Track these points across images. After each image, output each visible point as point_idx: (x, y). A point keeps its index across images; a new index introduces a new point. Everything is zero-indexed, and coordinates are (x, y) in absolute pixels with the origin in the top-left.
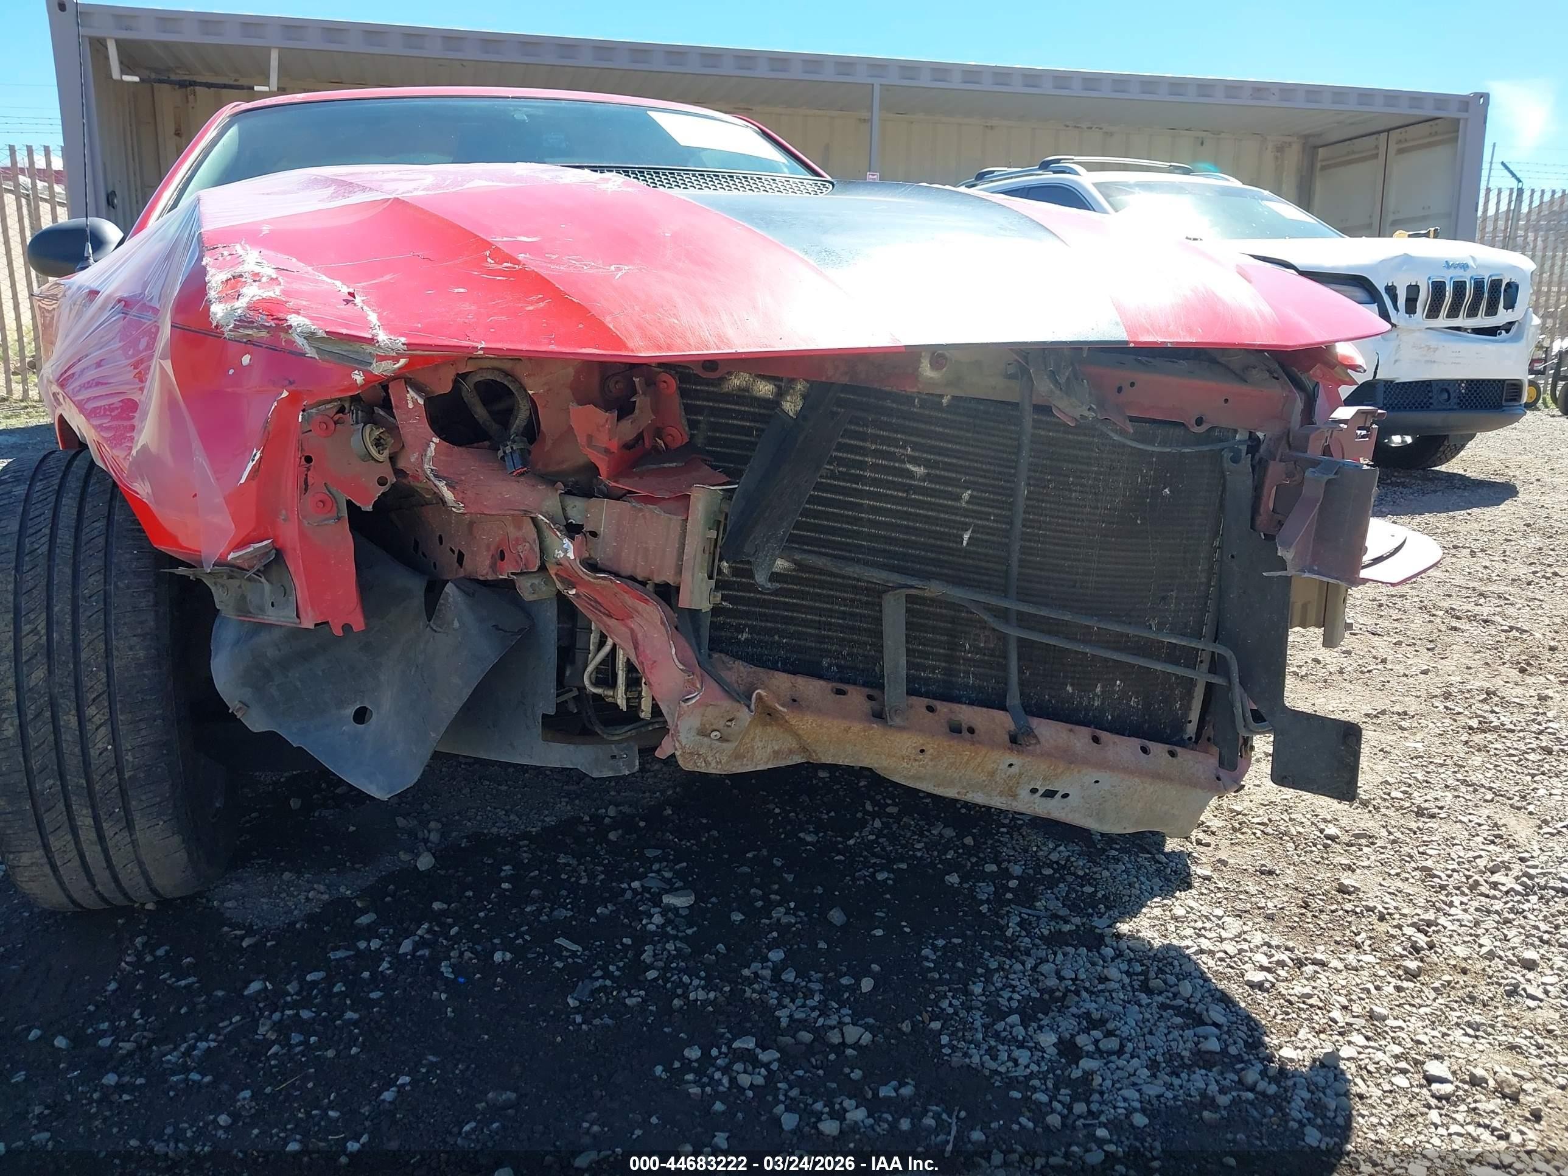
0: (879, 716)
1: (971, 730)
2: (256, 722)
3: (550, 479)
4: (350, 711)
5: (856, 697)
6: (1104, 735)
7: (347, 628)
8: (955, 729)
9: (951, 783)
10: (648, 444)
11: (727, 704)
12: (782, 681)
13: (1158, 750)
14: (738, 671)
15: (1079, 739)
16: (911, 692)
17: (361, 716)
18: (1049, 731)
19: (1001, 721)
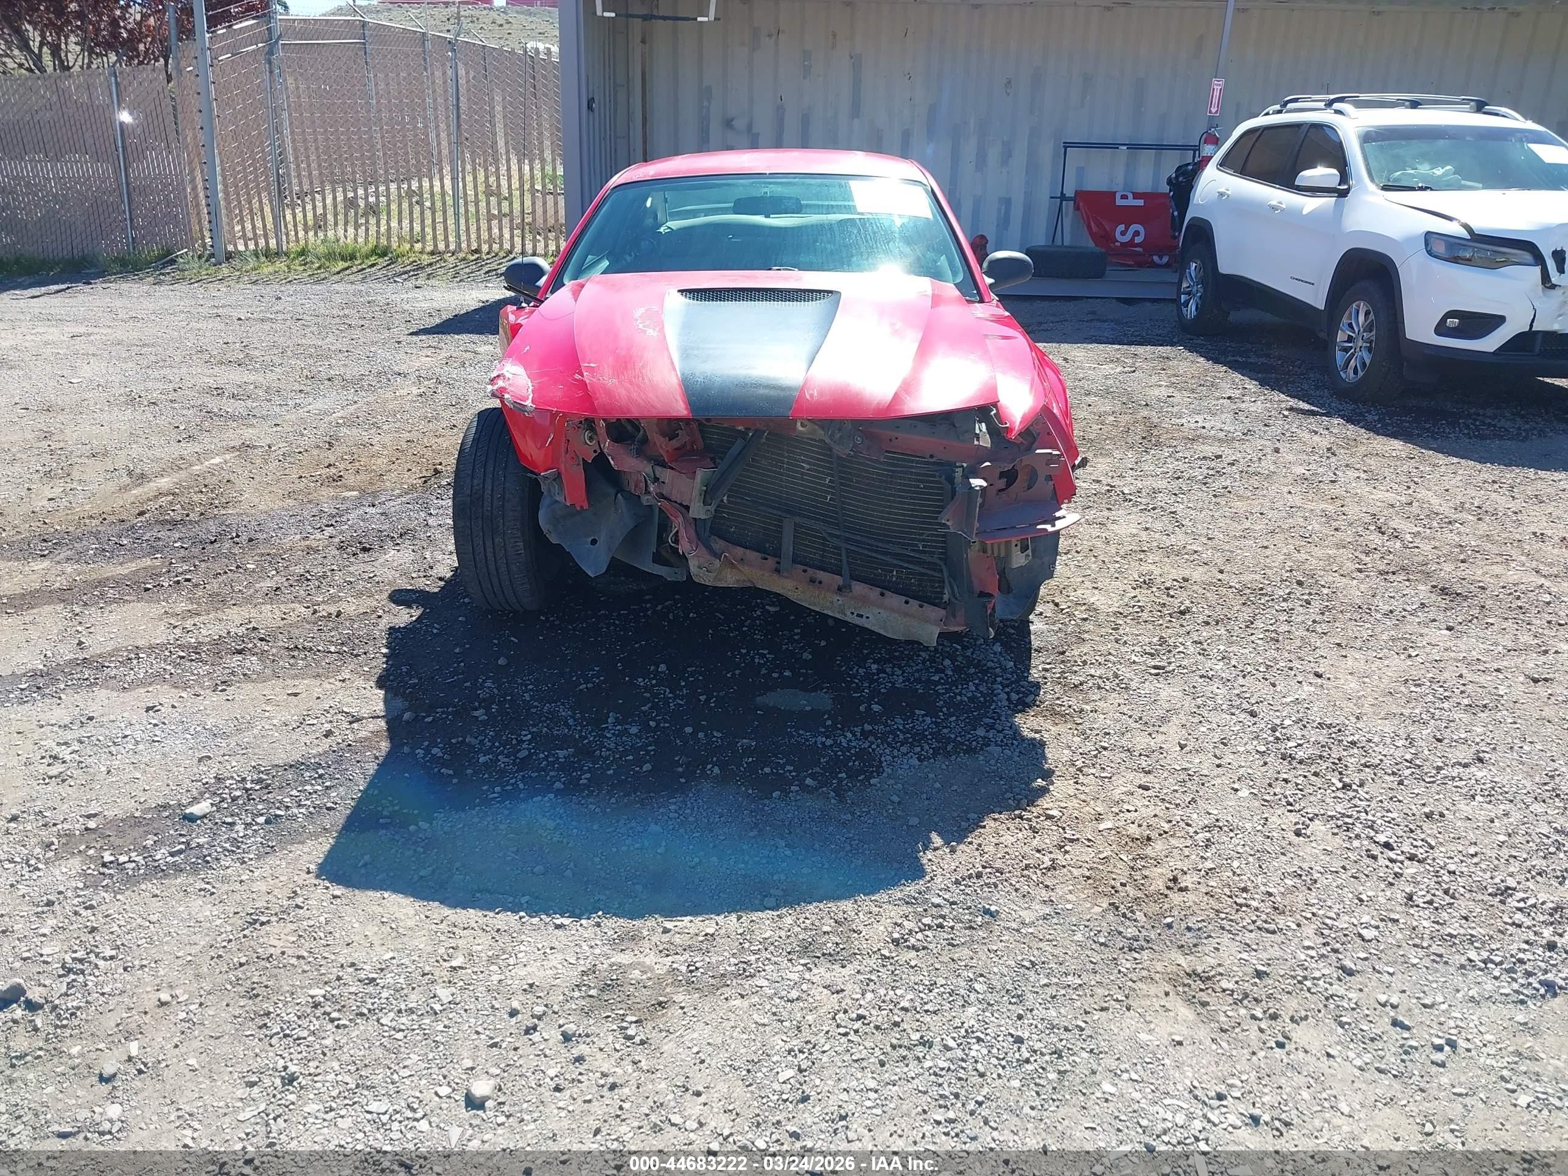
0: (777, 571)
1: (820, 582)
2: (554, 540)
3: (649, 459)
4: (590, 540)
5: (771, 562)
6: (887, 593)
7: (582, 507)
8: (812, 581)
9: (815, 605)
10: (688, 447)
11: (708, 557)
12: (739, 551)
13: (914, 603)
14: (718, 544)
15: (874, 593)
16: (794, 561)
17: (594, 542)
18: (859, 588)
19: (838, 580)
